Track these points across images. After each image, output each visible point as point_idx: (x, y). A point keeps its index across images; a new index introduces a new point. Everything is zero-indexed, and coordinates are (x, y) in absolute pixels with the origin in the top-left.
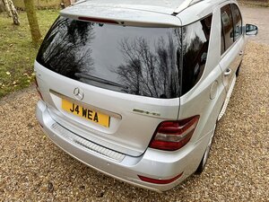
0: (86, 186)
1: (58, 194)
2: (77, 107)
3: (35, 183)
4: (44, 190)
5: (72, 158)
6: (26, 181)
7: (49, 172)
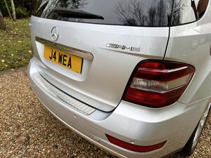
0: (60, 146)
1: (31, 148)
2: (55, 54)
3: (15, 134)
4: (20, 142)
5: (55, 119)
6: (9, 130)
7: (31, 126)
